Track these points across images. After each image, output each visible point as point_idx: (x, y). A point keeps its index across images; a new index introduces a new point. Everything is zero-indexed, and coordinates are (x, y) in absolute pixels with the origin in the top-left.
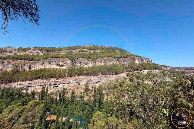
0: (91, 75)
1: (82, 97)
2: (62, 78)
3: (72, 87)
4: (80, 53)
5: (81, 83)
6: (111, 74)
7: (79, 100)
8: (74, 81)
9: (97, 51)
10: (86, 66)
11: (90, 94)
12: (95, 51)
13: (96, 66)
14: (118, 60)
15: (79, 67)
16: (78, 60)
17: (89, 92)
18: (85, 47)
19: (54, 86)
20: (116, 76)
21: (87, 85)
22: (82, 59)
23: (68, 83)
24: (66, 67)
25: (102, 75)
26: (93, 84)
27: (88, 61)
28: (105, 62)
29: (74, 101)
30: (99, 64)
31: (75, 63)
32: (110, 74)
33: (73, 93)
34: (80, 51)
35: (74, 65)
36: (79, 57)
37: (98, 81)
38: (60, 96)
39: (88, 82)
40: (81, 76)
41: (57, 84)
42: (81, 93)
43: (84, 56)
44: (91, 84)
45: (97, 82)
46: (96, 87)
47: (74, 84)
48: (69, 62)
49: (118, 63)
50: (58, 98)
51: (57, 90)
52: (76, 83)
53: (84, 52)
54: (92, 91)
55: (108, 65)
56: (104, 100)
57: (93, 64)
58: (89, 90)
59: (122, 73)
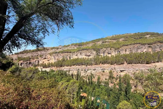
0: (114, 64)
1: (107, 84)
2: (89, 66)
3: (97, 73)
4: (103, 44)
5: (105, 71)
6: (140, 63)
7: (105, 86)
8: (99, 69)
9: (120, 40)
10: (110, 55)
11: (115, 82)
12: (118, 40)
13: (119, 55)
14: (149, 47)
15: (103, 56)
16: (101, 51)
17: (113, 80)
18: (107, 38)
19: (85, 71)
20: (148, 65)
21: (111, 72)
22: (105, 49)
23: (94, 70)
24: (92, 56)
25: (127, 64)
26: (118, 72)
27: (111, 51)
28: (131, 50)
29: (100, 86)
30: (123, 53)
31: (99, 53)
32: (138, 63)
33: (99, 79)
34: (103, 43)
35: (99, 54)
36: (103, 48)
37: (124, 70)
38: (89, 80)
39: (112, 71)
40: (105, 64)
41: (87, 69)
42: (106, 79)
43: (107, 46)
44: (115, 72)
45: (121, 71)
46: (120, 75)
47: (99, 71)
48: (95, 52)
49: (150, 50)
50: (88, 81)
51: (87, 74)
52: (101, 70)
53: (106, 43)
54: (116, 79)
55: (135, 53)
56: (132, 90)
57: (116, 53)
58: (113, 78)
59: (158, 62)
